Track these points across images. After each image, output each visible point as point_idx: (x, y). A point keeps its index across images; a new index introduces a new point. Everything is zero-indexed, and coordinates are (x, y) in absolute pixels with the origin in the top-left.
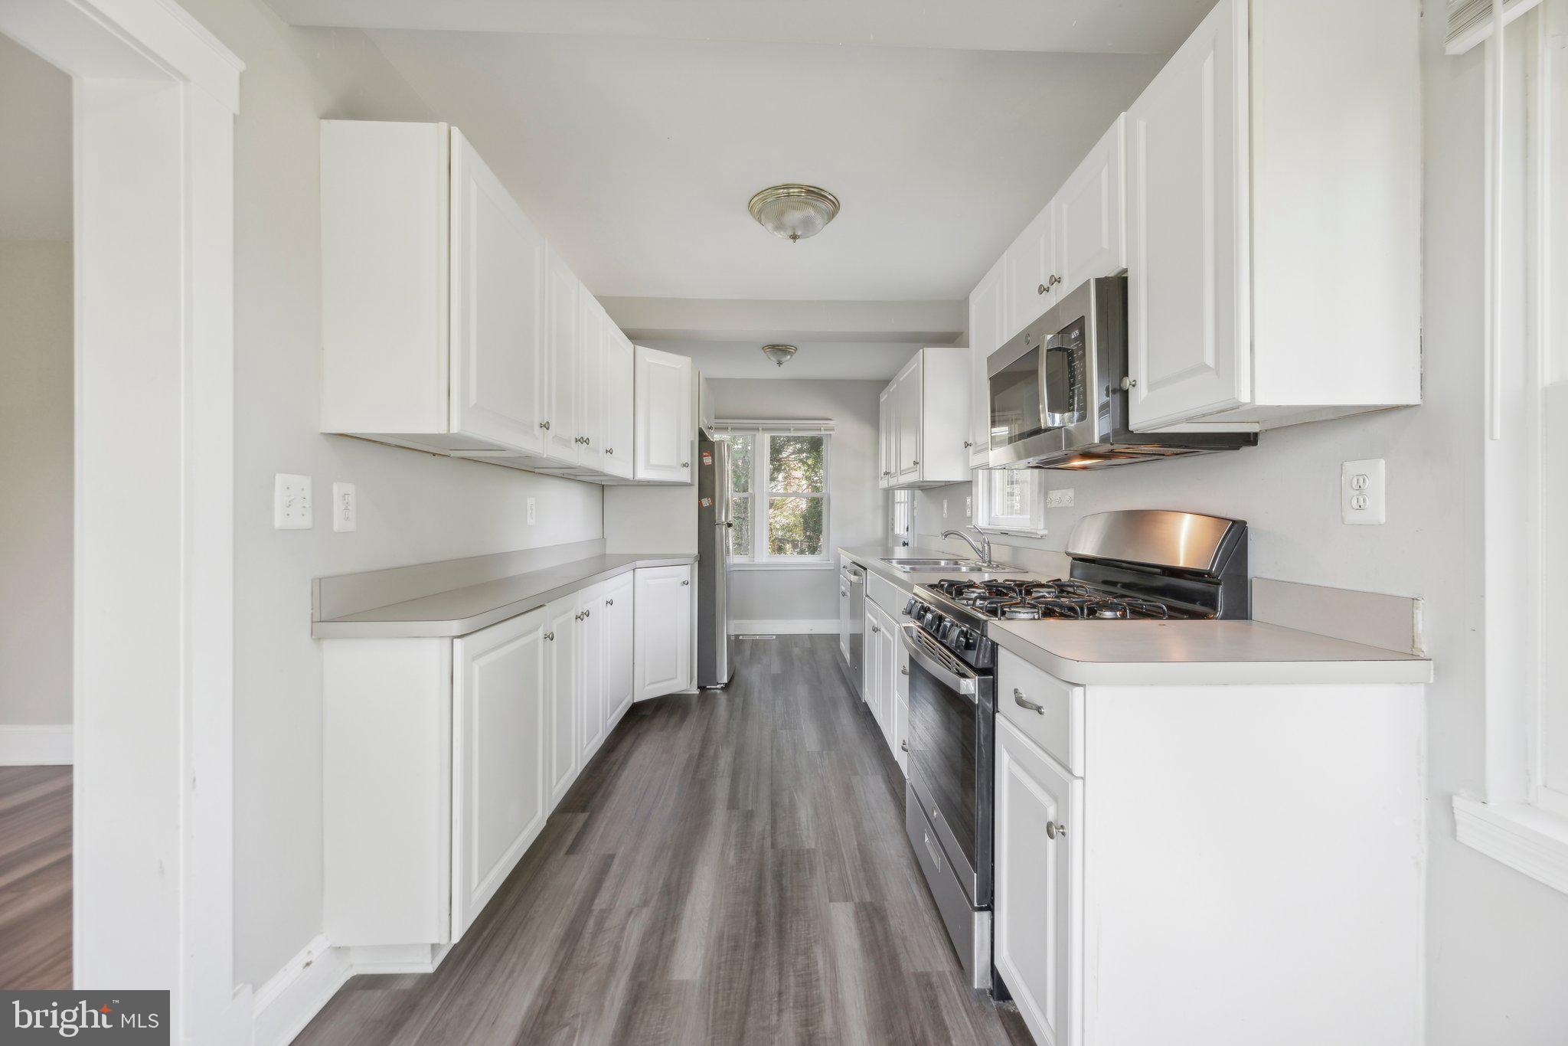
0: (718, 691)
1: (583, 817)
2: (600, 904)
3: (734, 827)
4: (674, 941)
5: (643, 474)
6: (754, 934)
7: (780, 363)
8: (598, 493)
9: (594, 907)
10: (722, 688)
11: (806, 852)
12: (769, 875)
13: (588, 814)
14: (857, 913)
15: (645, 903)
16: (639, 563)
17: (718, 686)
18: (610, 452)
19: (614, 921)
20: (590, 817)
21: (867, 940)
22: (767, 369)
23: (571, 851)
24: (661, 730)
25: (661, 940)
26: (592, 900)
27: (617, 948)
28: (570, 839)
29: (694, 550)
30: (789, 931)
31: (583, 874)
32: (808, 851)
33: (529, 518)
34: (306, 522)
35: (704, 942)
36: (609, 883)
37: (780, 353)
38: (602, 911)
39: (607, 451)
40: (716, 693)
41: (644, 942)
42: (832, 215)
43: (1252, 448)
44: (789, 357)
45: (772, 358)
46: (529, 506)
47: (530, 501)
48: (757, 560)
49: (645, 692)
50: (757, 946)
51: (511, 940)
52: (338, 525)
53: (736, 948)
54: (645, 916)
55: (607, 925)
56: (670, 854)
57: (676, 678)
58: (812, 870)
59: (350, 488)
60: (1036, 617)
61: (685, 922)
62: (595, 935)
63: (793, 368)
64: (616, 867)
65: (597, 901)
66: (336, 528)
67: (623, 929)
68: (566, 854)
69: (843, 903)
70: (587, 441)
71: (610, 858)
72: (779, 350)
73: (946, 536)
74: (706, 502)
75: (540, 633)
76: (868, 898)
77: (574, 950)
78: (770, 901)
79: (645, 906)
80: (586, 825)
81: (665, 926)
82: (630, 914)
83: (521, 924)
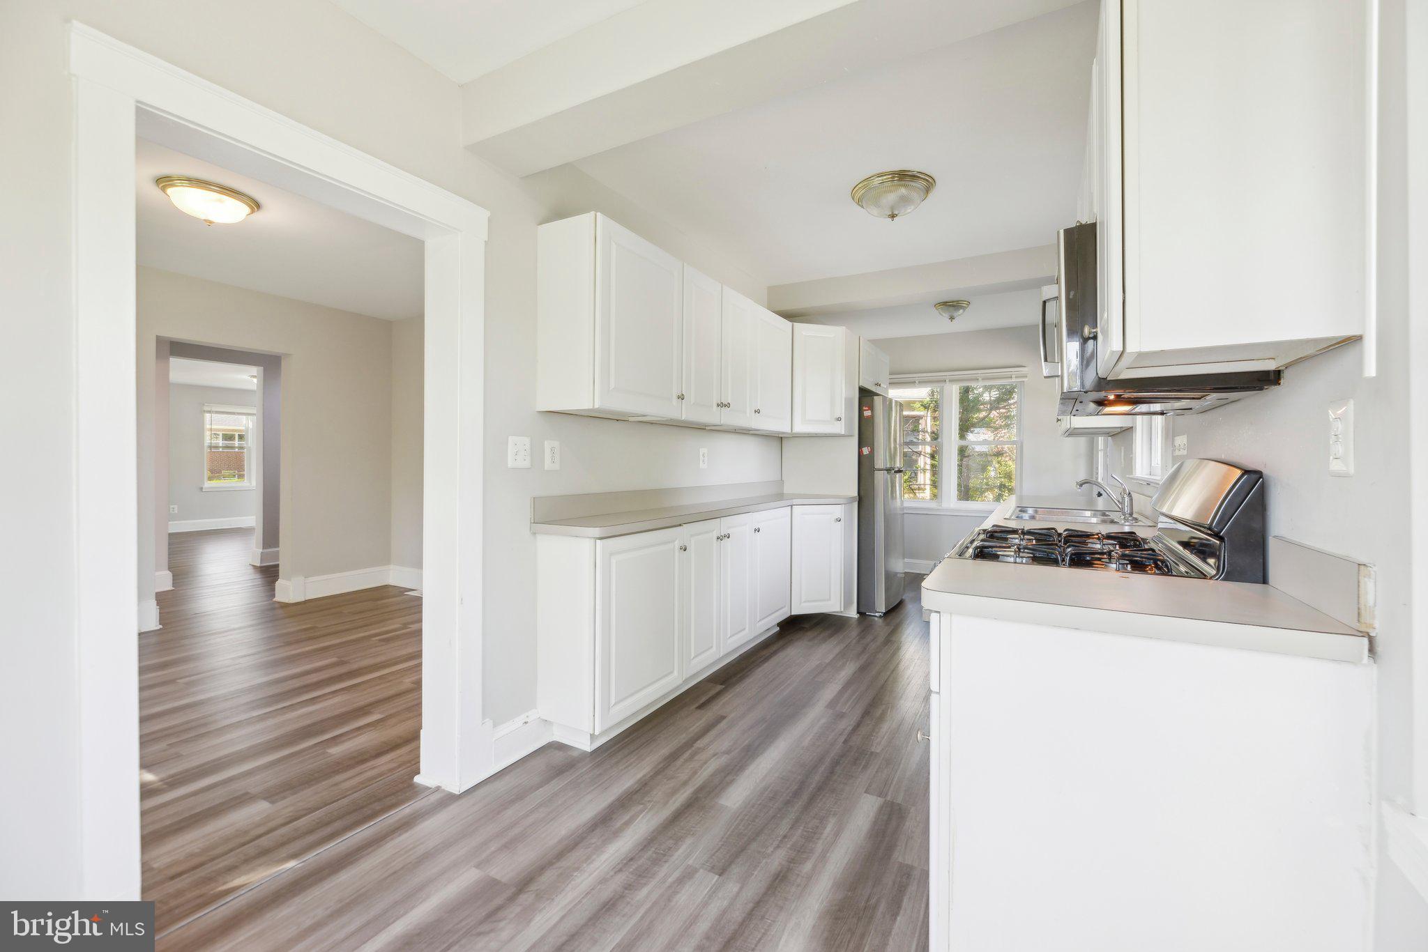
0: (876, 619)
1: (719, 687)
2: (699, 744)
3: (823, 721)
4: (732, 782)
5: (800, 428)
6: (791, 795)
7: (952, 318)
8: (776, 444)
9: (695, 745)
10: (880, 617)
11: (869, 753)
12: (828, 761)
13: (724, 687)
14: (881, 808)
15: (728, 752)
16: (795, 501)
17: (877, 614)
18: (757, 411)
19: (702, 756)
20: (726, 688)
21: (876, 828)
22: (941, 324)
23: (701, 707)
24: (810, 640)
25: (725, 777)
26: (696, 740)
27: (695, 773)
28: (703, 699)
29: (854, 492)
30: (818, 801)
31: (701, 722)
32: (872, 753)
33: (701, 462)
34: (527, 464)
35: (752, 788)
36: (713, 733)
37: (951, 309)
38: (699, 749)
39: (755, 412)
40: (874, 620)
41: (713, 775)
42: (928, 190)
43: (1275, 388)
44: (961, 311)
45: (944, 315)
46: (701, 454)
47: (703, 450)
48: (945, 505)
49: (801, 608)
50: (788, 803)
51: (637, 749)
52: (548, 464)
53: (771, 799)
54: (723, 760)
55: (696, 758)
56: (763, 726)
57: (829, 600)
58: (865, 767)
59: (556, 444)
60: (1024, 561)
61: (747, 772)
62: (686, 761)
63: (965, 322)
64: (723, 725)
65: (699, 742)
66: (546, 468)
67: (705, 763)
68: (697, 708)
69: (875, 797)
70: (728, 405)
71: (723, 718)
72: (951, 306)
73: (1081, 485)
74: (866, 451)
75: (677, 544)
76: (899, 800)
77: (669, 765)
78: (817, 778)
79: (727, 753)
80: (719, 694)
81: (733, 769)
82: (714, 755)
83: (647, 741)
